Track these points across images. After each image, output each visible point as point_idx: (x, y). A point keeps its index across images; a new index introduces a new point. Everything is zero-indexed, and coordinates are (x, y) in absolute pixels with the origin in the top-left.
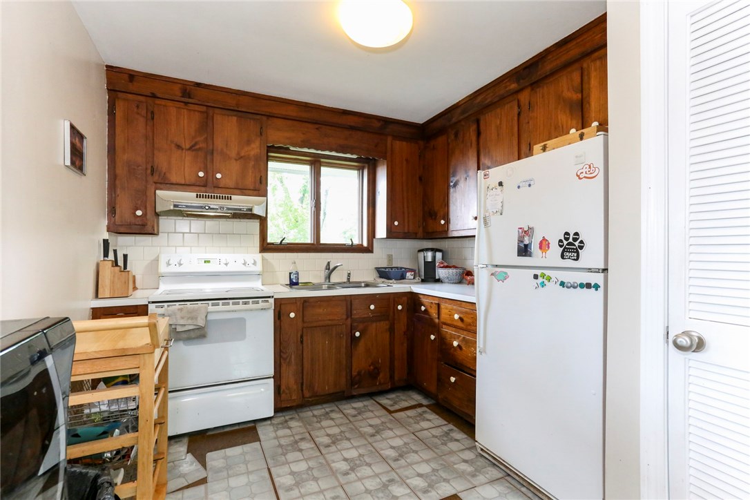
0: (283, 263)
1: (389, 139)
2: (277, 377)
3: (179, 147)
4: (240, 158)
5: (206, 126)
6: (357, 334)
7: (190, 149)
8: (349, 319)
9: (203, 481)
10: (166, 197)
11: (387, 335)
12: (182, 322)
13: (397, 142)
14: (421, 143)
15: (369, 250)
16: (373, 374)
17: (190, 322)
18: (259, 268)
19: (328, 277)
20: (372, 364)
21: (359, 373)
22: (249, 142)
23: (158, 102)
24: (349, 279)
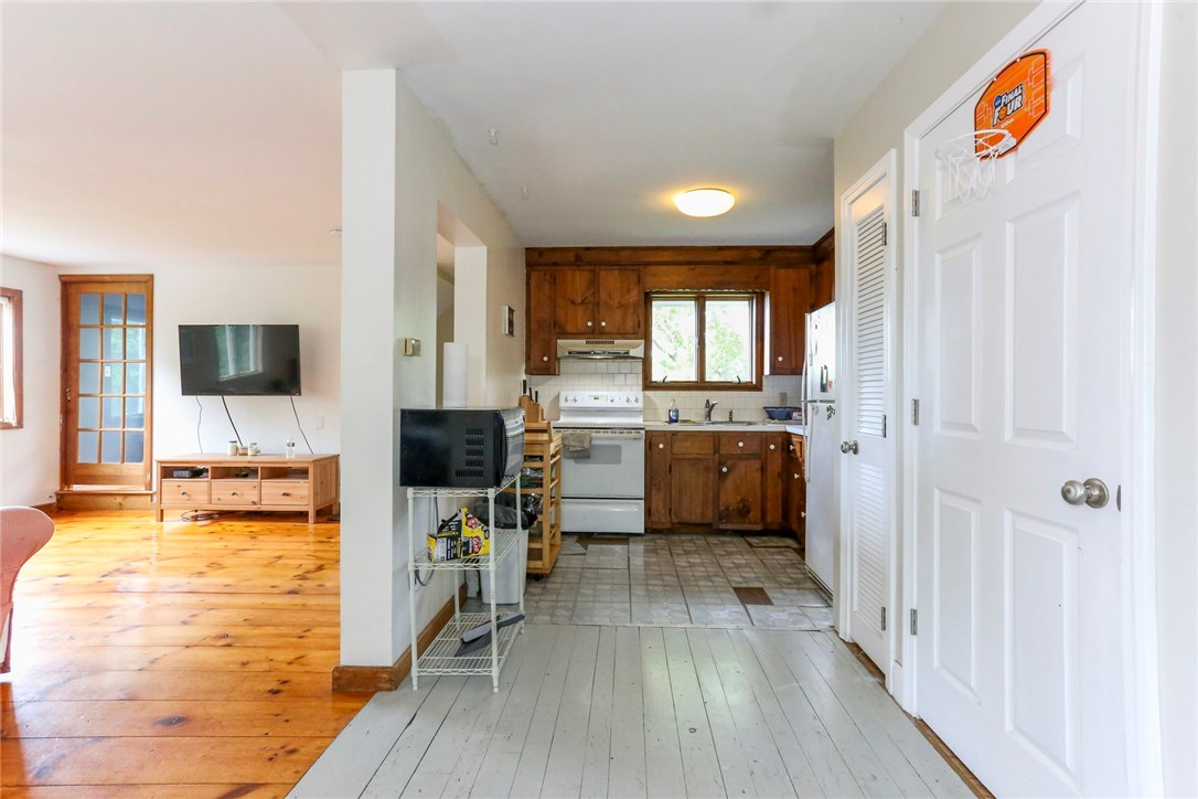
0: (663, 400)
1: (772, 268)
2: (648, 499)
3: (573, 303)
4: (621, 306)
5: (594, 283)
6: (725, 470)
7: (582, 302)
8: (717, 455)
9: (585, 554)
10: (565, 345)
11: (758, 475)
12: (573, 443)
13: (782, 271)
14: (813, 267)
15: (757, 387)
16: (743, 512)
17: (578, 444)
18: (640, 405)
19: (709, 415)
20: (742, 500)
21: (727, 509)
22: (629, 291)
23: (558, 268)
24: (731, 418)
